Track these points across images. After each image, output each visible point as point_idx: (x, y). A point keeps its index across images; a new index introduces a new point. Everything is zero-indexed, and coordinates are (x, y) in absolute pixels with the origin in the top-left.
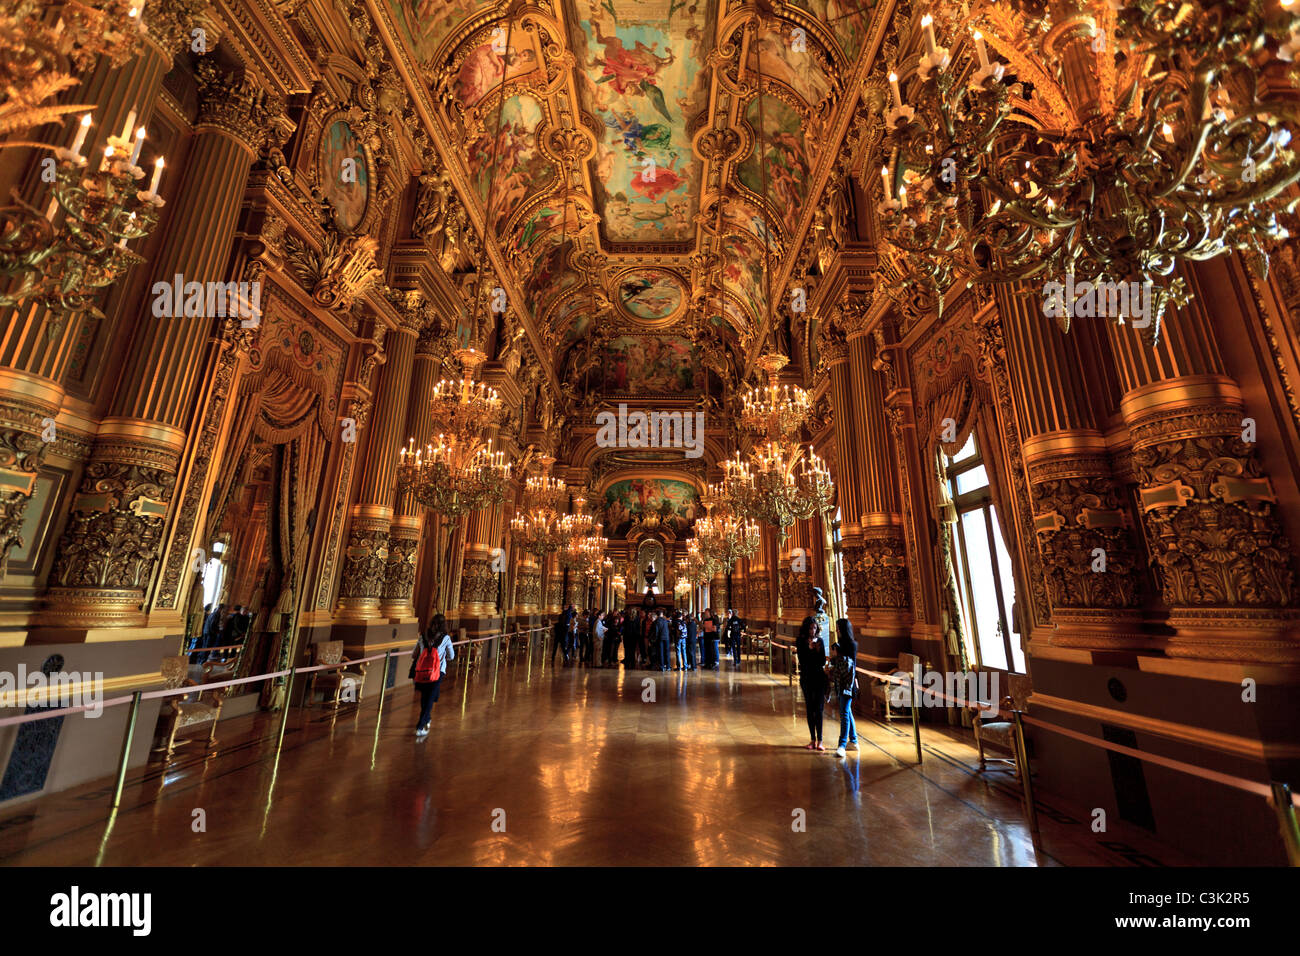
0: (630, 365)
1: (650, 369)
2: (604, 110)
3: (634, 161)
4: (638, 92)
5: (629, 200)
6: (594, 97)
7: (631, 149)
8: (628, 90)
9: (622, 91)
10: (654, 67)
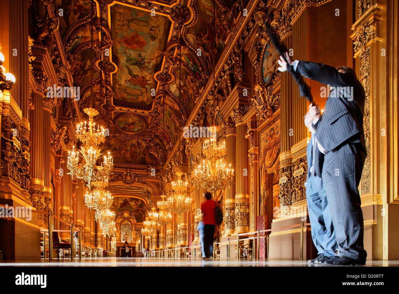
2: (150, 73)
3: (143, 54)
4: (137, 76)
5: (149, 35)
7: (143, 59)
8: (141, 77)
9: (142, 77)
10: (131, 80)
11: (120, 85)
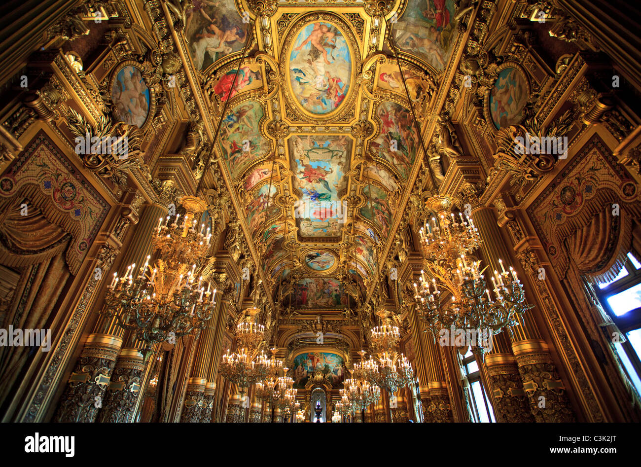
0: (309, 293)
1: (319, 294)
2: (303, 188)
6: (299, 183)
10: (324, 174)
11: (340, 163)
